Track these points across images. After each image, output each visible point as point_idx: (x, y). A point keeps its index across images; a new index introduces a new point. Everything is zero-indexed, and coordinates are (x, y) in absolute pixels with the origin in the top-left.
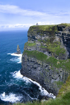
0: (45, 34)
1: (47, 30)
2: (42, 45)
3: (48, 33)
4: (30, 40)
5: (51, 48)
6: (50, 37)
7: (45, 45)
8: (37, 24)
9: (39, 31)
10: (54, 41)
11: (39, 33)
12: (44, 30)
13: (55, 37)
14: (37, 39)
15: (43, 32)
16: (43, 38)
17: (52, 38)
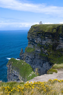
0: (47, 36)
1: (49, 32)
2: (42, 52)
3: (51, 36)
4: (30, 43)
5: (52, 58)
6: (53, 41)
7: (45, 52)
8: (41, 22)
9: (39, 32)
10: (57, 48)
11: (39, 35)
12: (46, 31)
13: (58, 41)
14: (36, 43)
15: (45, 34)
16: (44, 42)
17: (55, 43)
